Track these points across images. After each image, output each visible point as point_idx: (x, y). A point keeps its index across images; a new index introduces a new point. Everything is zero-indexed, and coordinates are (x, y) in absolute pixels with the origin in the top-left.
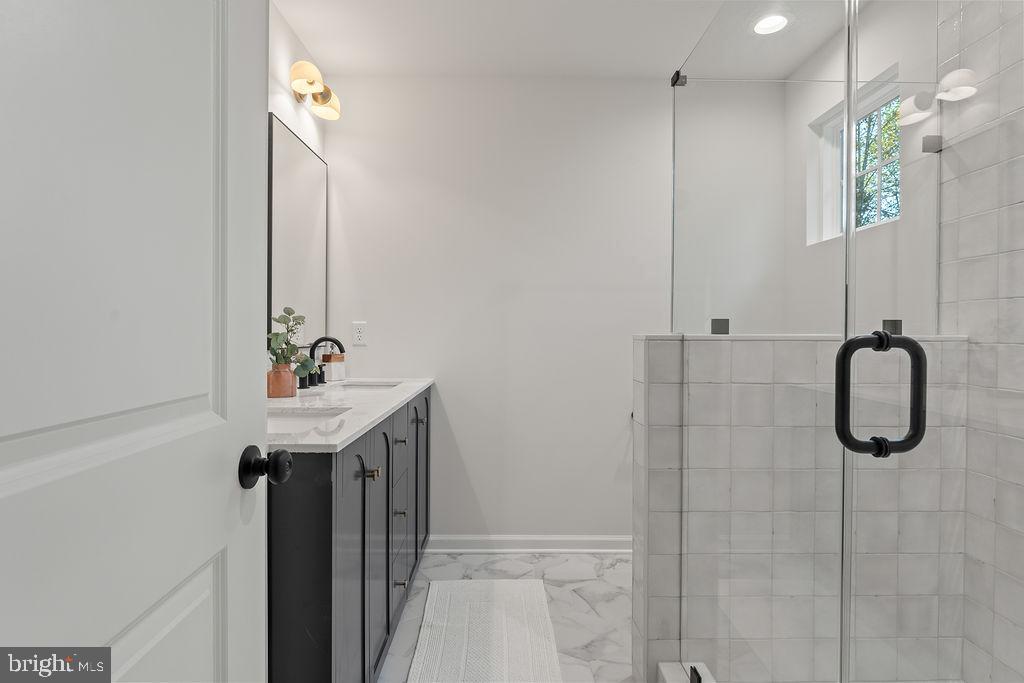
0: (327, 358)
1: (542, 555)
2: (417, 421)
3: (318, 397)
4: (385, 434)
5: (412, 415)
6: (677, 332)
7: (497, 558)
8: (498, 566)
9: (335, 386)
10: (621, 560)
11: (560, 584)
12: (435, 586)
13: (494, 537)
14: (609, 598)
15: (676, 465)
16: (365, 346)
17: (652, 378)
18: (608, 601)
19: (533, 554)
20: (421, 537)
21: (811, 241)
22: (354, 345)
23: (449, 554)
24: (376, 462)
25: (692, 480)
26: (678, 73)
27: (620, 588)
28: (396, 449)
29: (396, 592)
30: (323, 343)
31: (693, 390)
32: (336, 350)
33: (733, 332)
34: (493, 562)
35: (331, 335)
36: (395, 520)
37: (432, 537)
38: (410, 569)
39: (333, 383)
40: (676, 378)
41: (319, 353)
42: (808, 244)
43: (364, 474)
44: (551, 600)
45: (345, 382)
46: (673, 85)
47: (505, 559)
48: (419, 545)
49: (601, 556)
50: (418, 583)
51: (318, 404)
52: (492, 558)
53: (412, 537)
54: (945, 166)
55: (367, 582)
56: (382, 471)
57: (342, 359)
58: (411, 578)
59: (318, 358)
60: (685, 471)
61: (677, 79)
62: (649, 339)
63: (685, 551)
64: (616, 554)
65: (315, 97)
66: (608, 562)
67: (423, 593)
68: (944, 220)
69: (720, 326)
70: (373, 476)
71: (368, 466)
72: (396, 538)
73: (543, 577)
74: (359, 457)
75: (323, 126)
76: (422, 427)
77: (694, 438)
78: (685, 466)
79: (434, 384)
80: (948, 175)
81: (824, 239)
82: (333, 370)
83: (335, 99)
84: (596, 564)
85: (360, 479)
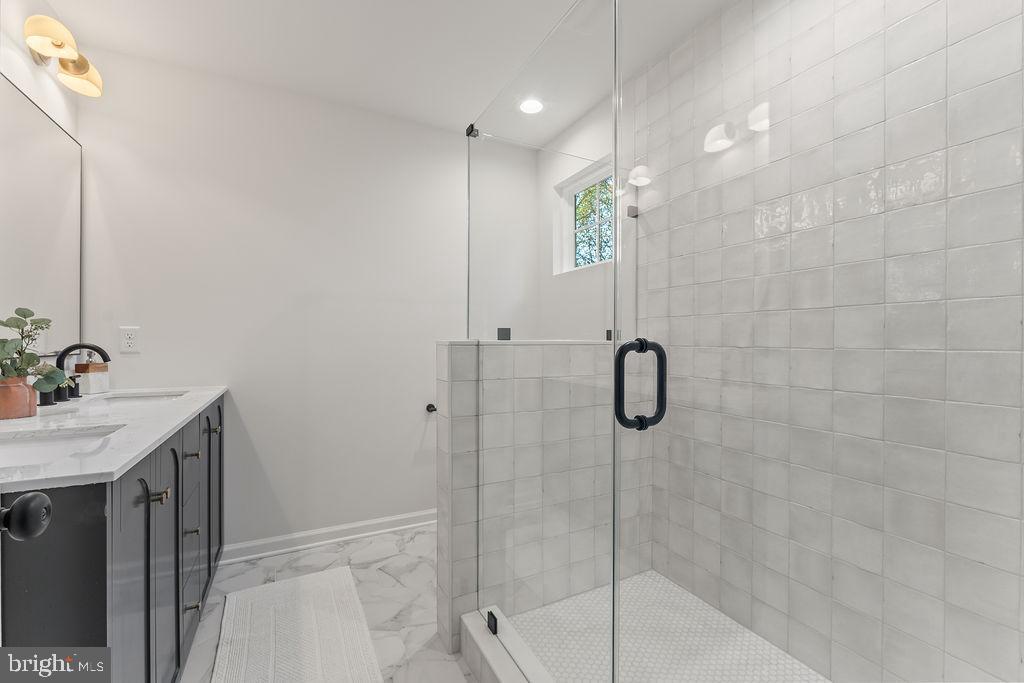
0: (82, 369)
1: (347, 543)
2: (209, 431)
3: (69, 415)
4: (173, 451)
5: (204, 424)
6: (473, 339)
7: (301, 554)
8: (302, 562)
9: (96, 399)
10: (419, 533)
11: (366, 566)
12: (232, 598)
13: (296, 535)
14: (412, 568)
15: (474, 448)
16: (138, 353)
17: (454, 376)
18: (411, 571)
19: (338, 544)
20: (214, 550)
21: (556, 272)
22: (122, 353)
23: (246, 561)
24: (162, 483)
25: (486, 459)
26: (472, 126)
27: (420, 557)
28: (186, 465)
29: (186, 618)
30: (77, 351)
31: (486, 385)
32: (97, 358)
33: (514, 339)
34: (298, 559)
35: (87, 342)
36: (186, 540)
37: (226, 548)
38: (203, 586)
39: (92, 397)
40: (473, 376)
41: (71, 362)
42: (555, 274)
43: (148, 498)
44: (359, 582)
45: (109, 395)
46: (468, 135)
47: (309, 554)
48: (212, 559)
49: (402, 533)
50: (212, 598)
51: (71, 423)
52: (295, 555)
53: (204, 552)
54: (640, 228)
55: (152, 612)
56: (170, 492)
57: (105, 369)
58: (204, 596)
59: (68, 369)
60: (480, 452)
61: (471, 131)
62: (452, 345)
63: (480, 518)
64: (413, 528)
65: (63, 63)
66: (407, 537)
67: (218, 610)
68: (639, 263)
69: (504, 334)
70: (161, 500)
71: (153, 489)
72: (187, 555)
73: (349, 564)
74: (142, 481)
75: (74, 100)
76: (215, 437)
77: (488, 425)
78: (481, 448)
79: (227, 392)
80: (642, 234)
81: (565, 271)
82: (90, 382)
83: (93, 71)
84: (398, 541)
85: (142, 507)
